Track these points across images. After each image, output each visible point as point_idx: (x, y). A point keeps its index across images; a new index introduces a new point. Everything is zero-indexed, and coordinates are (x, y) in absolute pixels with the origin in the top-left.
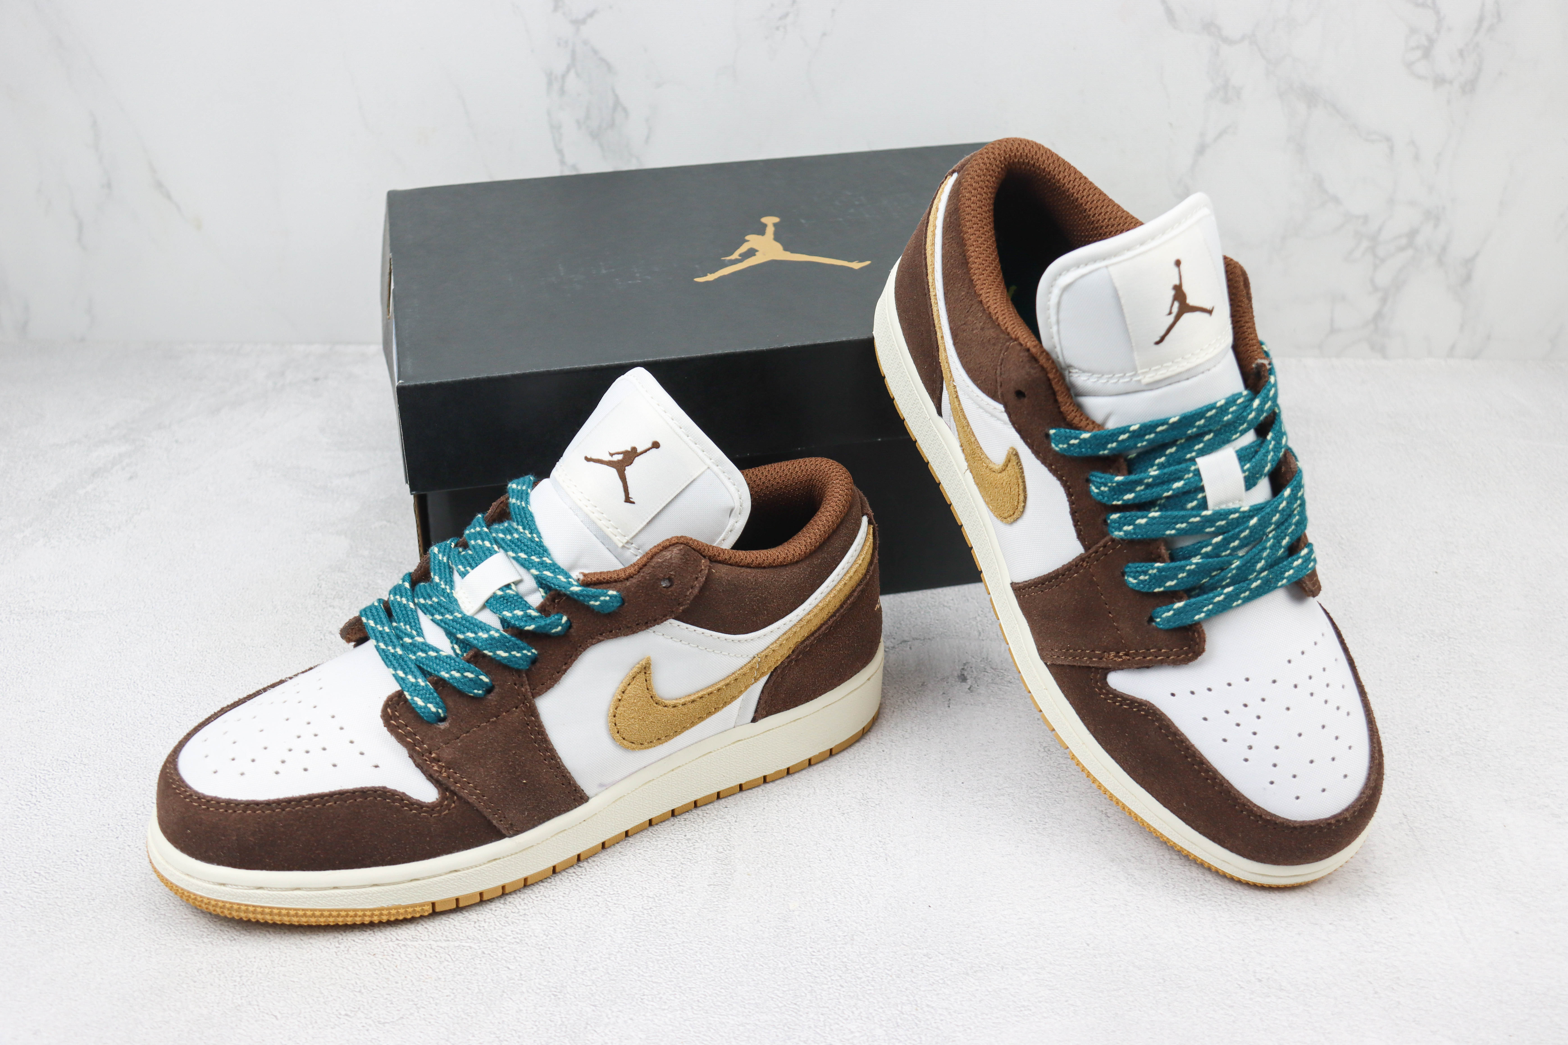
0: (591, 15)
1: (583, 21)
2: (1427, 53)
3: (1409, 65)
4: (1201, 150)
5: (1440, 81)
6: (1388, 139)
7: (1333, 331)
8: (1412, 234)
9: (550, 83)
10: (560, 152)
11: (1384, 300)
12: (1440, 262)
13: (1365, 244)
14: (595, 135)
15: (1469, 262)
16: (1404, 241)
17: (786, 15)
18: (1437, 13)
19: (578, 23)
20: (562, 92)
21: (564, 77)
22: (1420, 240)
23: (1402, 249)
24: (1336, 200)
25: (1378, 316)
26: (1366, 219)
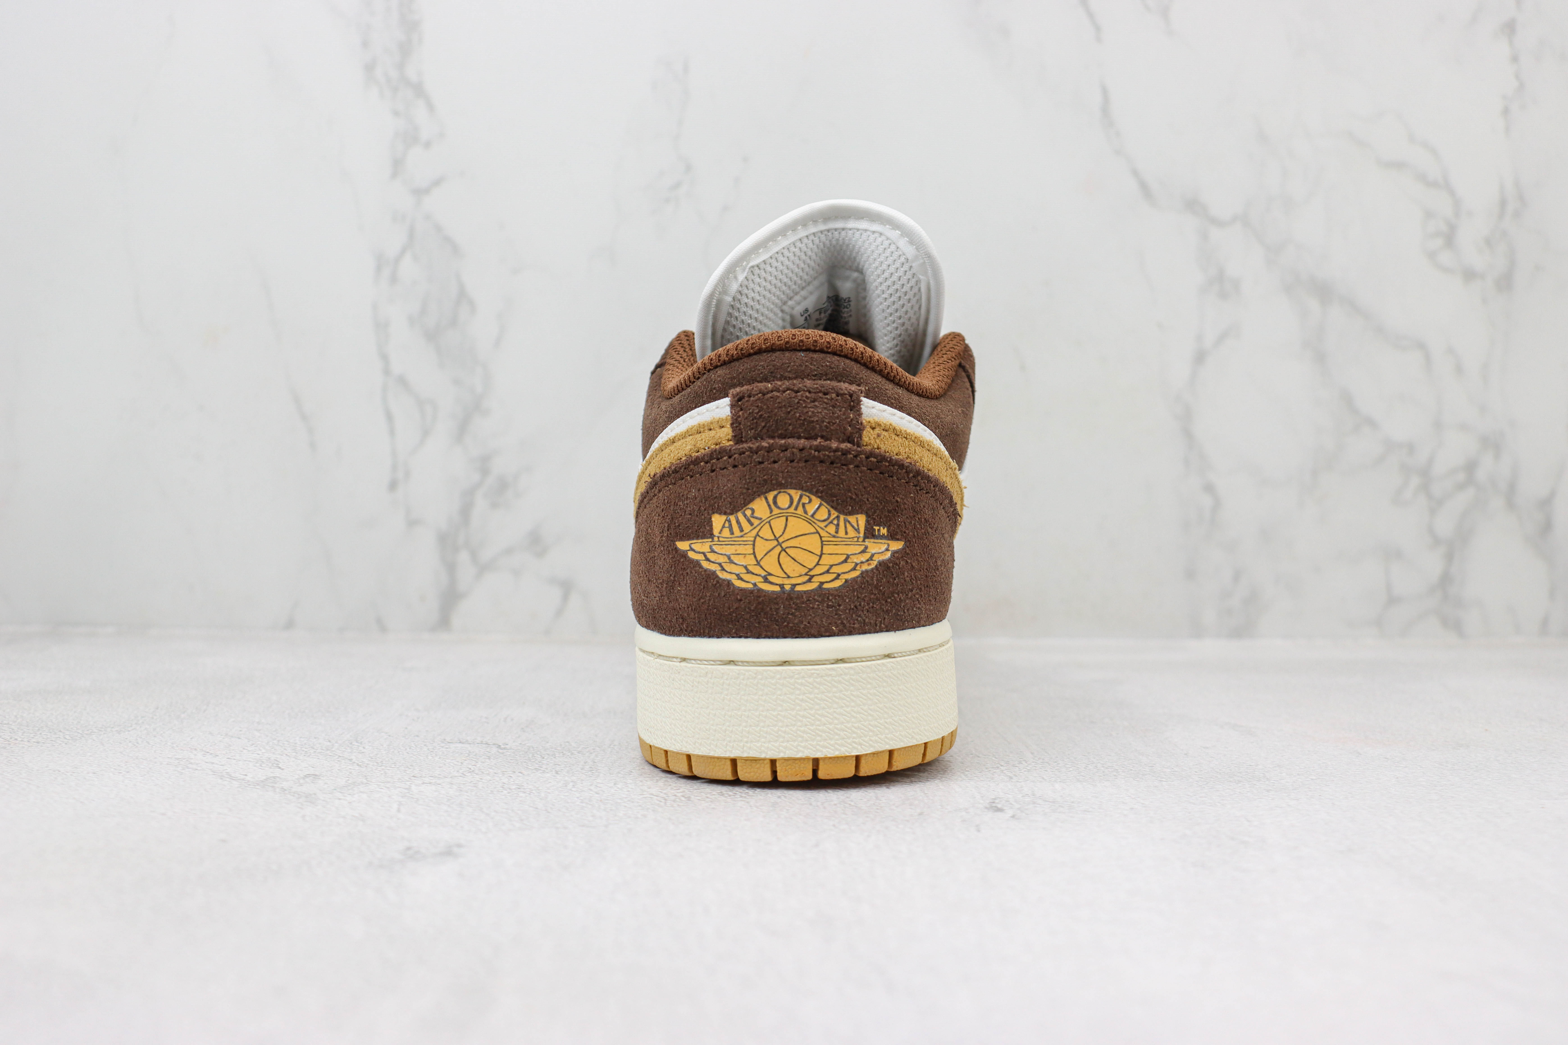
0: (437, 183)
1: (427, 191)
2: (1450, 238)
3: (1432, 255)
4: (1200, 357)
5: (1469, 275)
6: (1421, 346)
7: (1392, 600)
8: (1470, 467)
9: (379, 269)
10: (385, 358)
11: (1449, 557)
12: (1511, 504)
13: (1415, 481)
14: (432, 336)
15: (1546, 503)
16: (1461, 477)
17: (677, 185)
18: (1452, 192)
19: (420, 193)
20: (394, 279)
21: (398, 260)
22: (1481, 475)
23: (1461, 487)
24: (1371, 423)
25: (1446, 580)
26: (1411, 448)
